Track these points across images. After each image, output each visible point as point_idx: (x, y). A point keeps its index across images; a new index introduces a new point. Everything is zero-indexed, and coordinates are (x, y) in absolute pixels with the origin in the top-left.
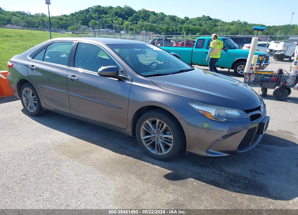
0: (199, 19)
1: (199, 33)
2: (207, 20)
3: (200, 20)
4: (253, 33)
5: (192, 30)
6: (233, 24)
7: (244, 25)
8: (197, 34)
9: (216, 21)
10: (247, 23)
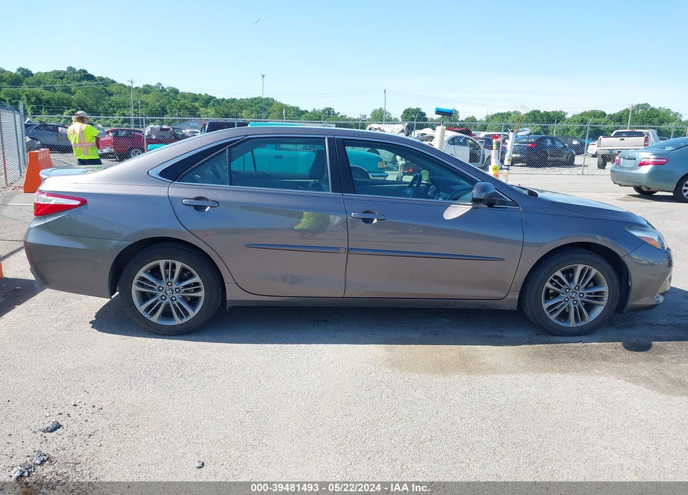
0: (59, 75)
1: (70, 111)
2: (81, 79)
3: (62, 78)
4: (198, 113)
5: (48, 102)
6: (147, 90)
7: (171, 94)
8: (65, 113)
9: (105, 82)
10: (178, 90)
